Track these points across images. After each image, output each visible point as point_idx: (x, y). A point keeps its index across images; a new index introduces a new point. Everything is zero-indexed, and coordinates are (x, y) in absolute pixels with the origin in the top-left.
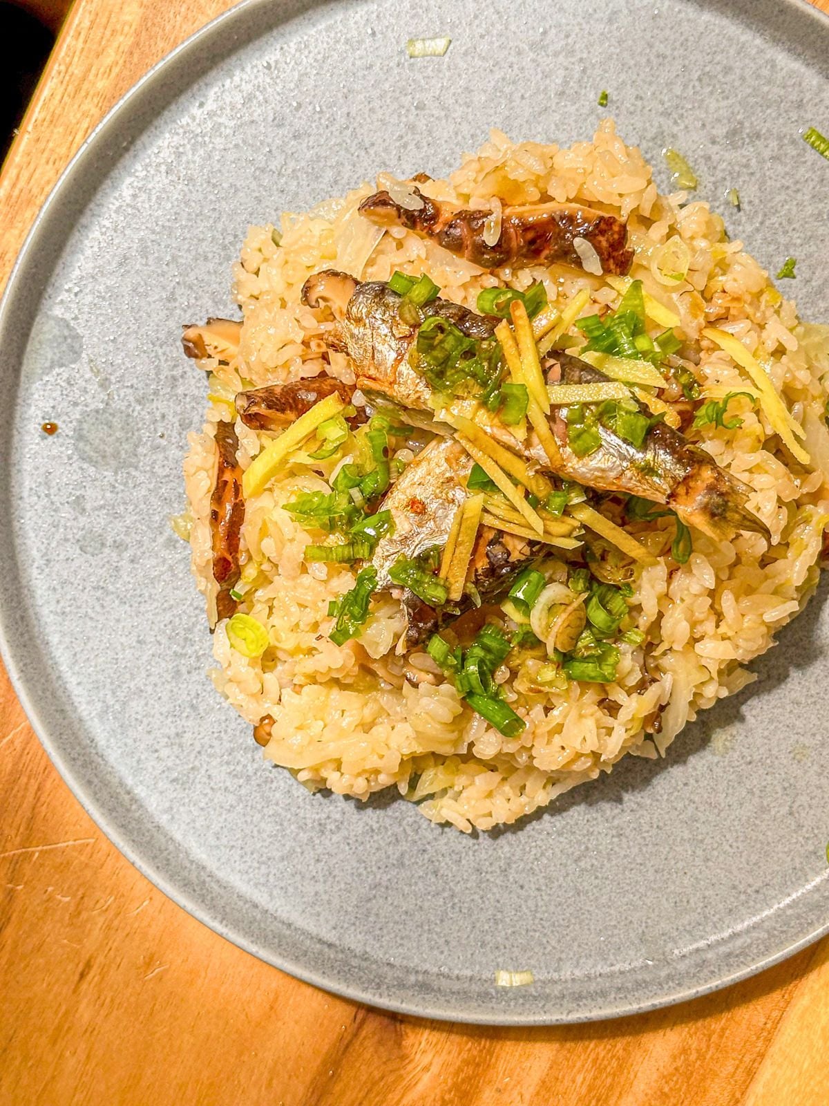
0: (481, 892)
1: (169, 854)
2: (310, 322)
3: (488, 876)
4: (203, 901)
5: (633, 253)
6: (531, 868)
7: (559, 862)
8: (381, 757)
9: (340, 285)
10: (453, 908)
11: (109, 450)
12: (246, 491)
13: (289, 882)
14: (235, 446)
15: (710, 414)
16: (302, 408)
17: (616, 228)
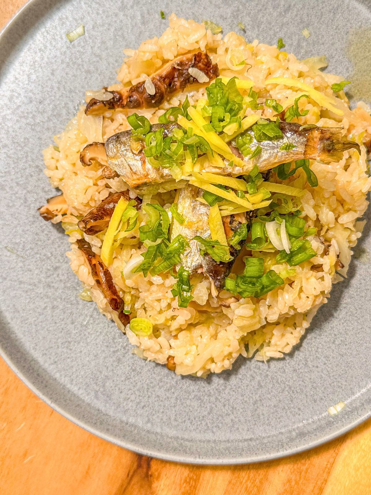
0: (301, 379)
1: (160, 440)
2: (92, 174)
3: (300, 371)
4: (186, 453)
5: (217, 64)
6: (317, 357)
7: (327, 347)
8: (229, 346)
9: (96, 148)
10: (293, 392)
11: (36, 281)
12: (106, 263)
13: (217, 422)
14: (90, 247)
15: (292, 113)
16: (109, 213)
17: (203, 57)
